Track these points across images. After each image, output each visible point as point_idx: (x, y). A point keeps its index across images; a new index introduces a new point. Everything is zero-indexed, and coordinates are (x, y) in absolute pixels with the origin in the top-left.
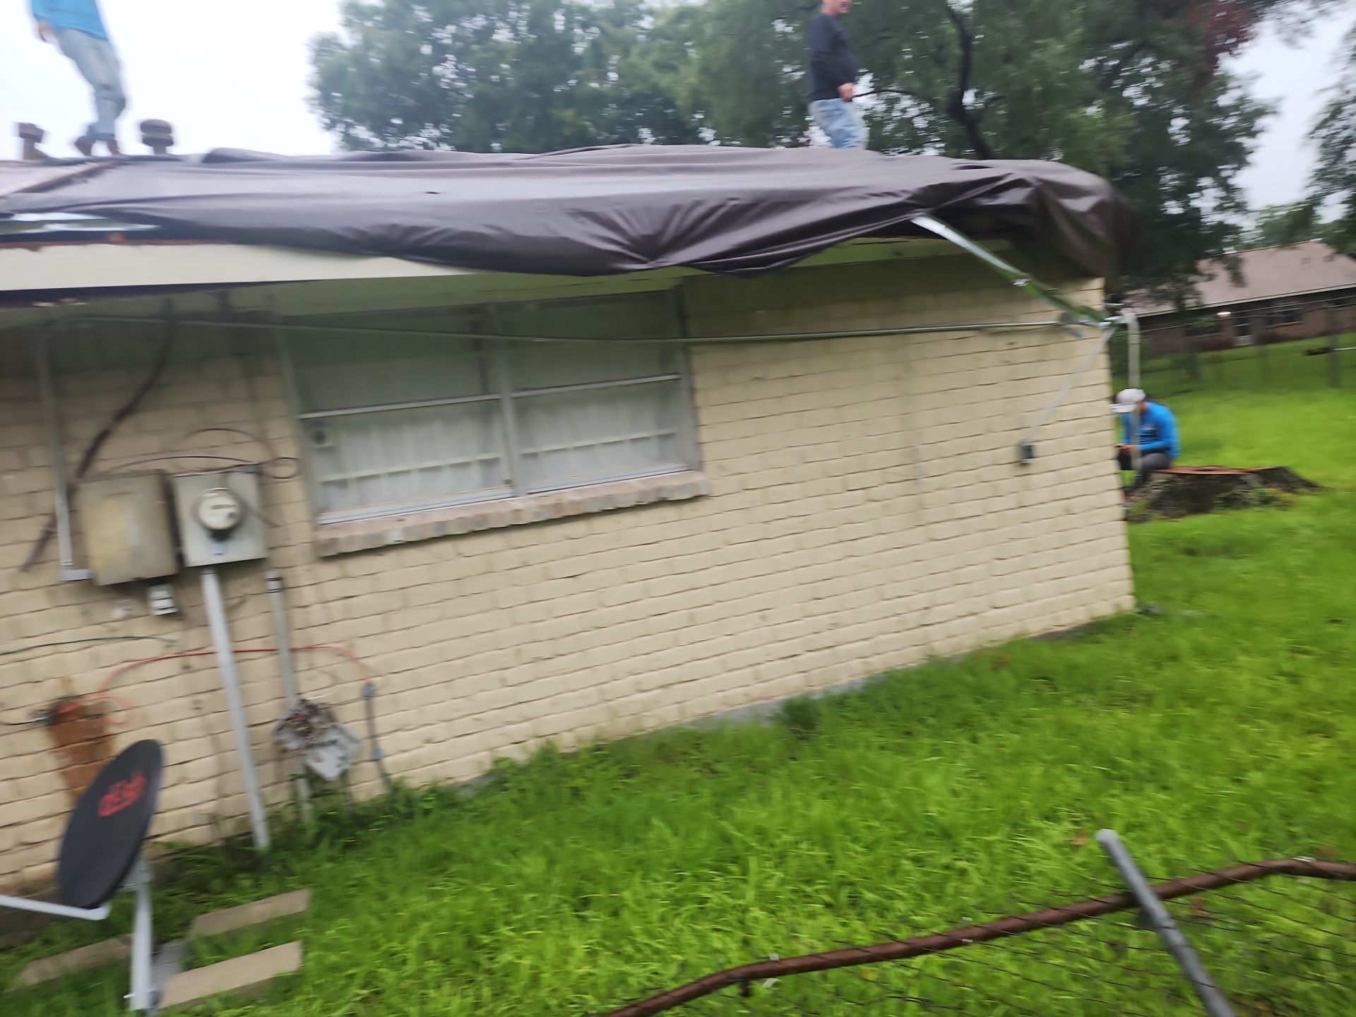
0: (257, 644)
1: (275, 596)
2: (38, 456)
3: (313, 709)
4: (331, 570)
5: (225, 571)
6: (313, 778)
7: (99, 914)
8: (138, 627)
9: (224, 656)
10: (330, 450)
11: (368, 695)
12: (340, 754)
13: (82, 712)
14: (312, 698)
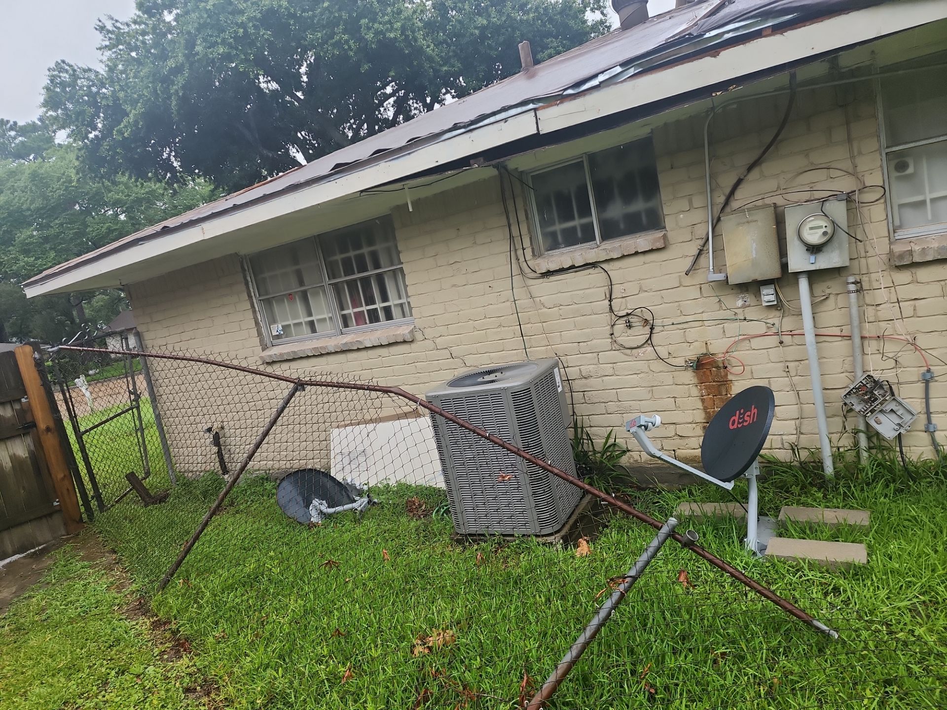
0: (836, 331)
1: (853, 295)
2: (698, 201)
3: (877, 384)
4: (903, 277)
5: (814, 276)
6: (873, 435)
7: (729, 486)
8: (751, 313)
9: (810, 338)
10: (909, 177)
11: (927, 379)
12: (898, 421)
13: (715, 364)
14: (876, 376)
